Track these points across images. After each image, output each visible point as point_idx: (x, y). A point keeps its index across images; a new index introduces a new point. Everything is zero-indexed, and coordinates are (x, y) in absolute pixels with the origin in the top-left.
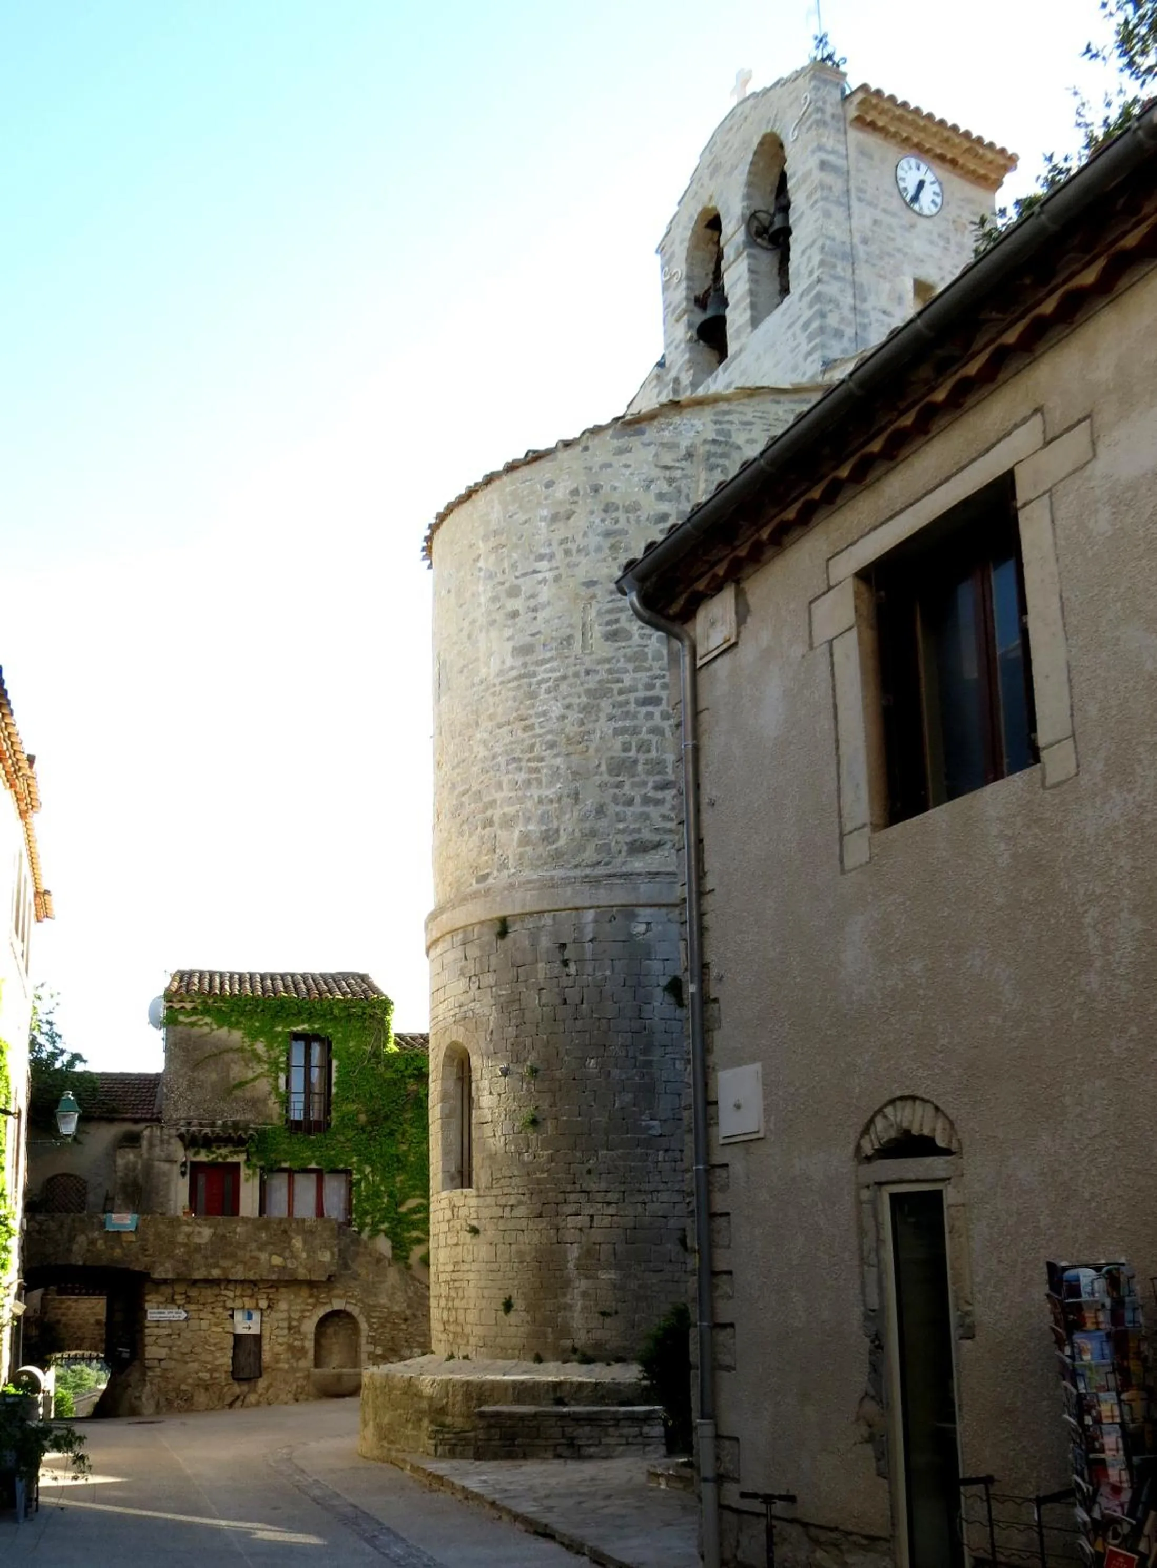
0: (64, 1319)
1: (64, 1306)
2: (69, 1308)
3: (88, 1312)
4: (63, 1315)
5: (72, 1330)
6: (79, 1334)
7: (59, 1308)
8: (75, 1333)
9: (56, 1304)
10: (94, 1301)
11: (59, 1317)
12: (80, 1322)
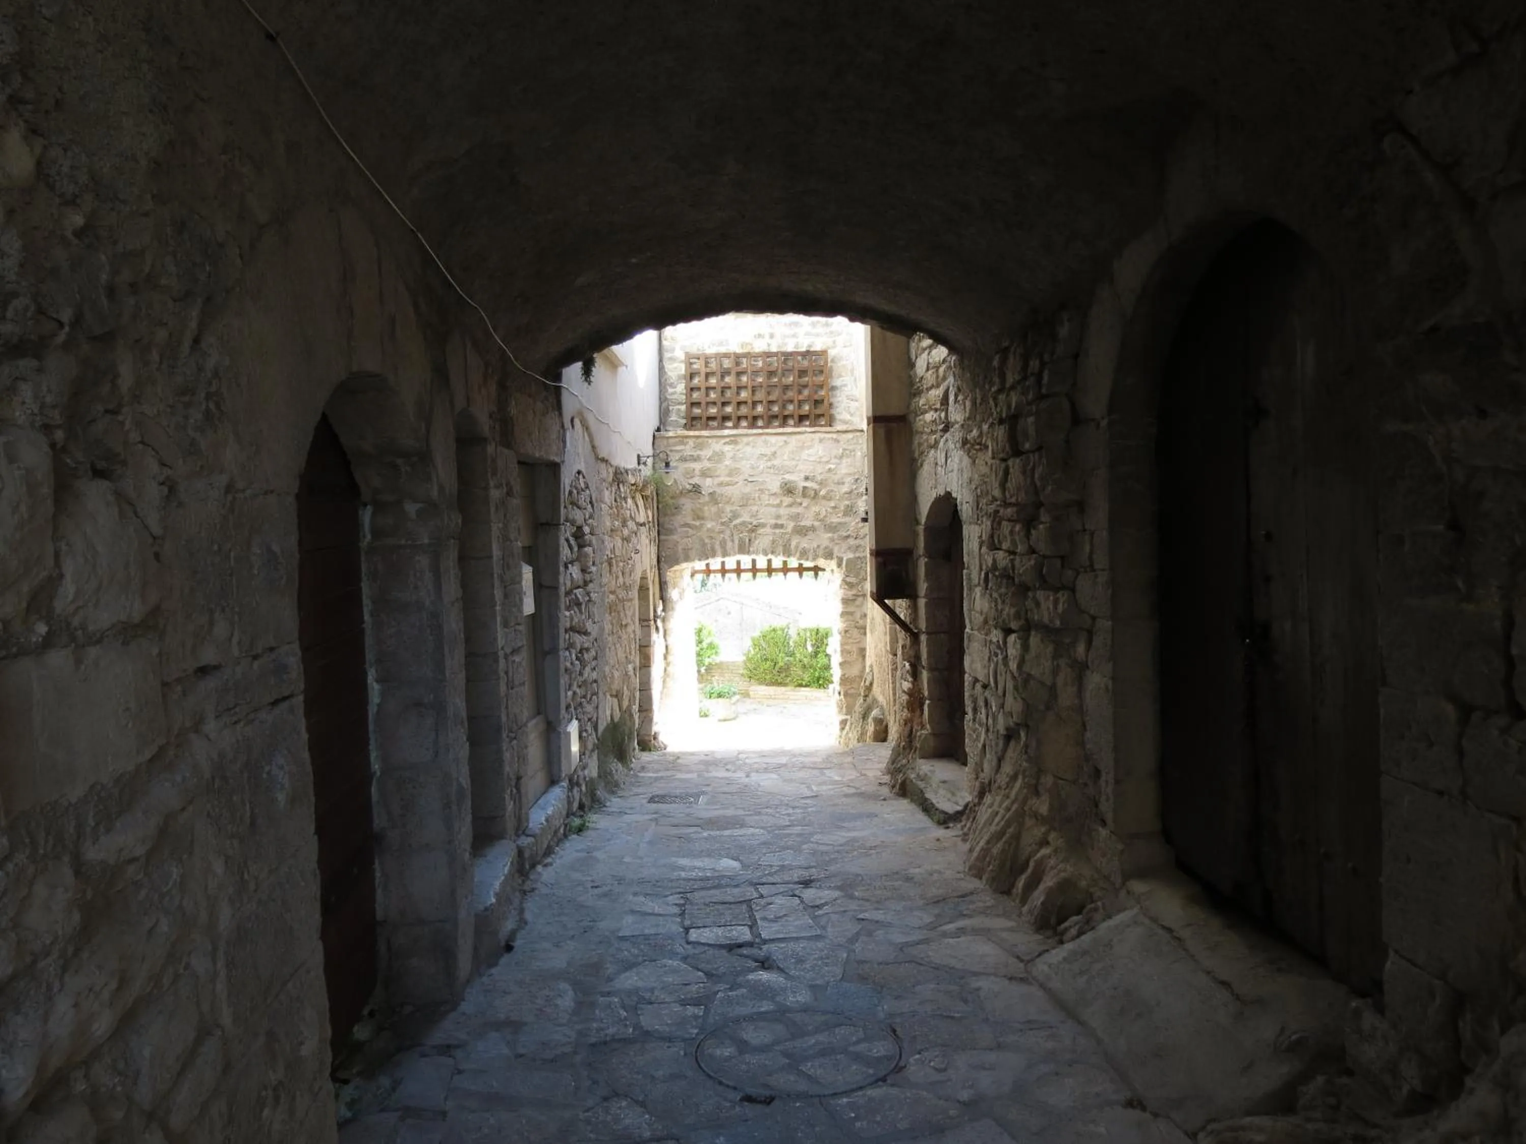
0: (708, 484)
1: (706, 453)
2: (718, 457)
3: (762, 465)
4: (704, 474)
5: (728, 508)
6: (746, 518)
7: (697, 459)
8: (735, 515)
9: (688, 449)
10: (773, 439)
11: (696, 480)
12: (748, 489)
